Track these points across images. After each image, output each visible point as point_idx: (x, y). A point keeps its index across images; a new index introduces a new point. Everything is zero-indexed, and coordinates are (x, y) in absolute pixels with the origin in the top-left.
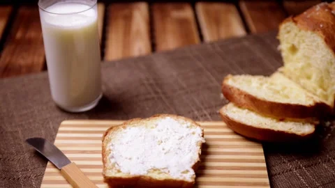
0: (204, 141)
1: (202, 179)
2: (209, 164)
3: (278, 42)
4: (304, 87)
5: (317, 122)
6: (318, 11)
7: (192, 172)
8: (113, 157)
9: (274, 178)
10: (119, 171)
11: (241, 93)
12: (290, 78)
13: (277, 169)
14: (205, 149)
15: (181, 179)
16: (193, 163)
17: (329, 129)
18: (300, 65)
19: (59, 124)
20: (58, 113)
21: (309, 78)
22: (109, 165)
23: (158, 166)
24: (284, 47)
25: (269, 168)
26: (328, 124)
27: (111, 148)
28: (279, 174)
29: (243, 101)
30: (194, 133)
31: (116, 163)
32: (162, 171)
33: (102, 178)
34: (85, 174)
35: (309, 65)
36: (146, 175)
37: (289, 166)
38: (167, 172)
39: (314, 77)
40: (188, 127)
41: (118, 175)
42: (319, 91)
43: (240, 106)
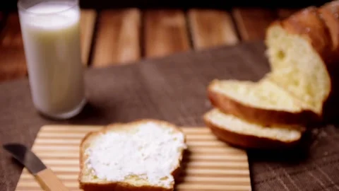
0: (185, 147)
1: (181, 187)
2: (190, 171)
3: (265, 48)
4: (292, 94)
5: (303, 129)
6: (306, 15)
7: (171, 179)
8: (89, 163)
9: (258, 186)
10: (95, 177)
11: (226, 99)
12: (279, 84)
13: (260, 176)
14: (187, 156)
15: (159, 185)
16: (173, 170)
17: (316, 137)
18: (288, 70)
19: (38, 130)
21: (296, 83)
22: (86, 171)
23: (136, 172)
24: (272, 53)
25: (252, 176)
26: (315, 131)
27: (89, 153)
28: (263, 182)
29: (228, 106)
30: (175, 139)
31: (92, 169)
32: (140, 177)
33: (77, 185)
34: (61, 181)
35: (296, 71)
36: (122, 181)
37: (273, 173)
38: (144, 177)
39: (302, 82)
40: (169, 133)
41: (94, 181)
42: (307, 98)
43: (225, 111)
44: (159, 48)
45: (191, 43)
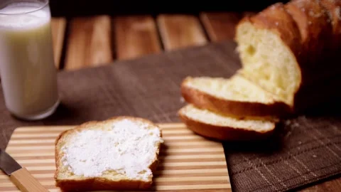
0: (162, 141)
1: (160, 180)
2: (167, 164)
3: (235, 45)
4: (264, 88)
5: (277, 120)
6: (274, 11)
7: (149, 172)
8: (65, 160)
9: (235, 177)
10: (72, 174)
11: (200, 94)
12: (250, 80)
13: (237, 168)
14: (163, 150)
15: (138, 179)
16: (150, 163)
17: (289, 128)
18: (258, 65)
19: (12, 131)
20: (12, 122)
21: (267, 78)
22: (62, 168)
23: (113, 167)
24: (242, 49)
25: (229, 166)
26: (288, 122)
27: (65, 150)
28: (240, 172)
29: (202, 101)
30: (152, 134)
31: (69, 165)
32: (118, 172)
33: (54, 183)
34: (37, 179)
35: (267, 65)
36: (101, 177)
37: (250, 164)
38: (123, 172)
39: (273, 77)
40: (145, 128)
41: (71, 178)
42: (278, 90)
43: (199, 107)
44: (131, 51)
45: (162, 46)
